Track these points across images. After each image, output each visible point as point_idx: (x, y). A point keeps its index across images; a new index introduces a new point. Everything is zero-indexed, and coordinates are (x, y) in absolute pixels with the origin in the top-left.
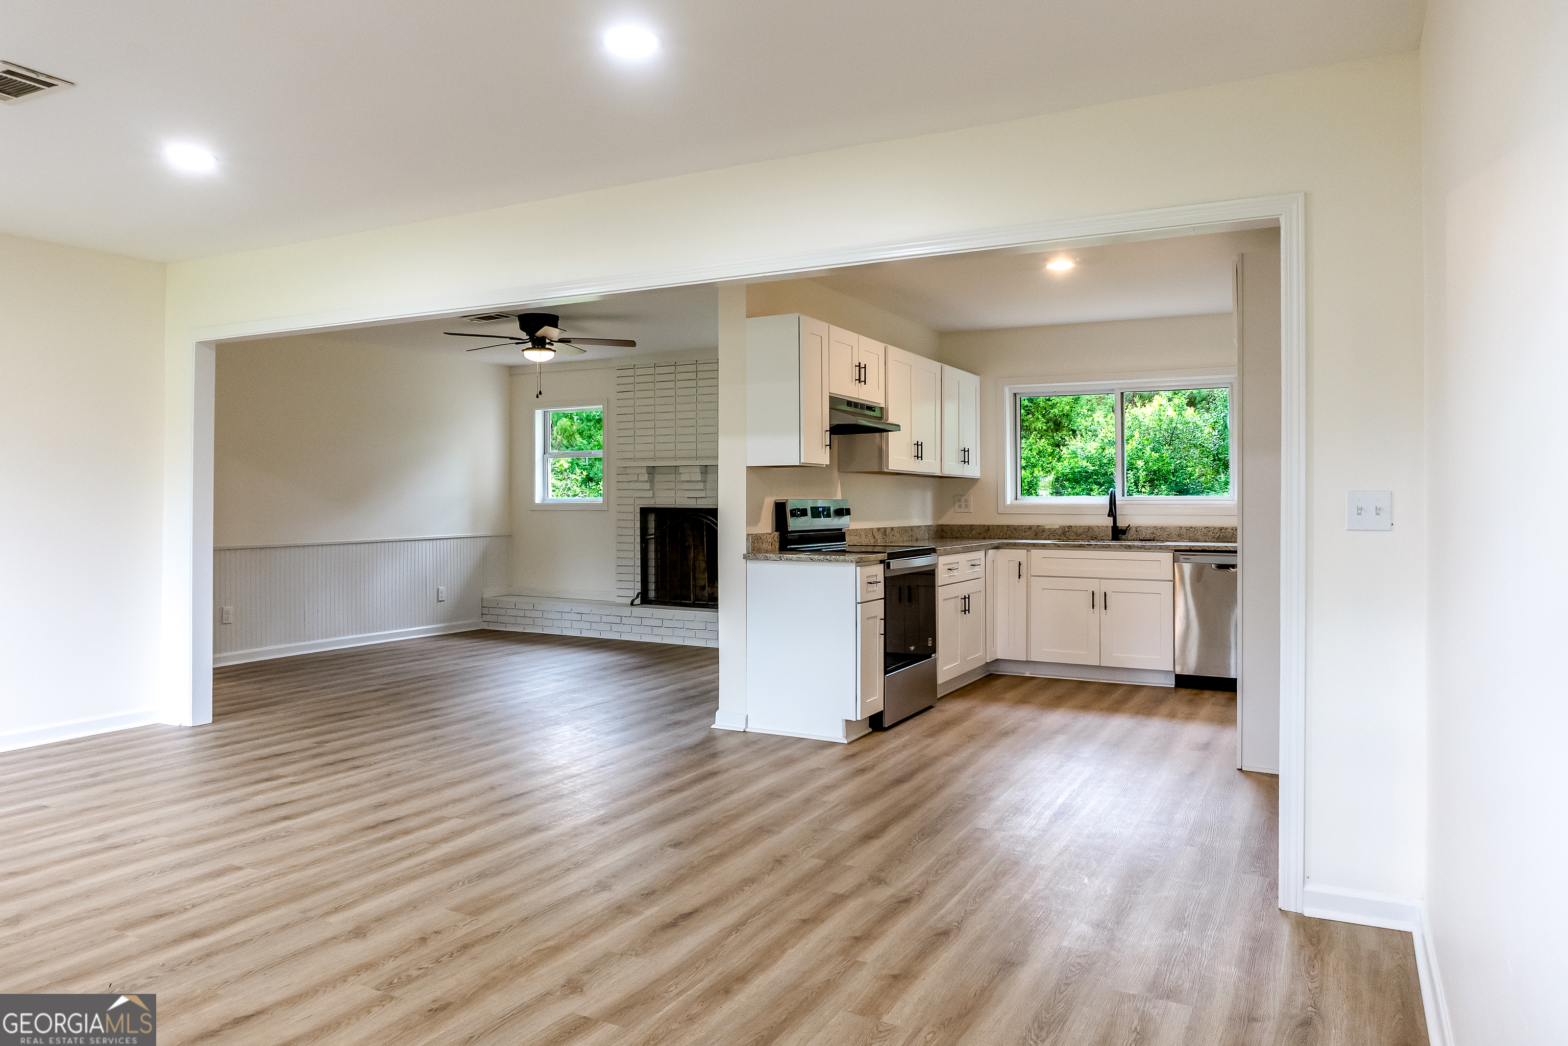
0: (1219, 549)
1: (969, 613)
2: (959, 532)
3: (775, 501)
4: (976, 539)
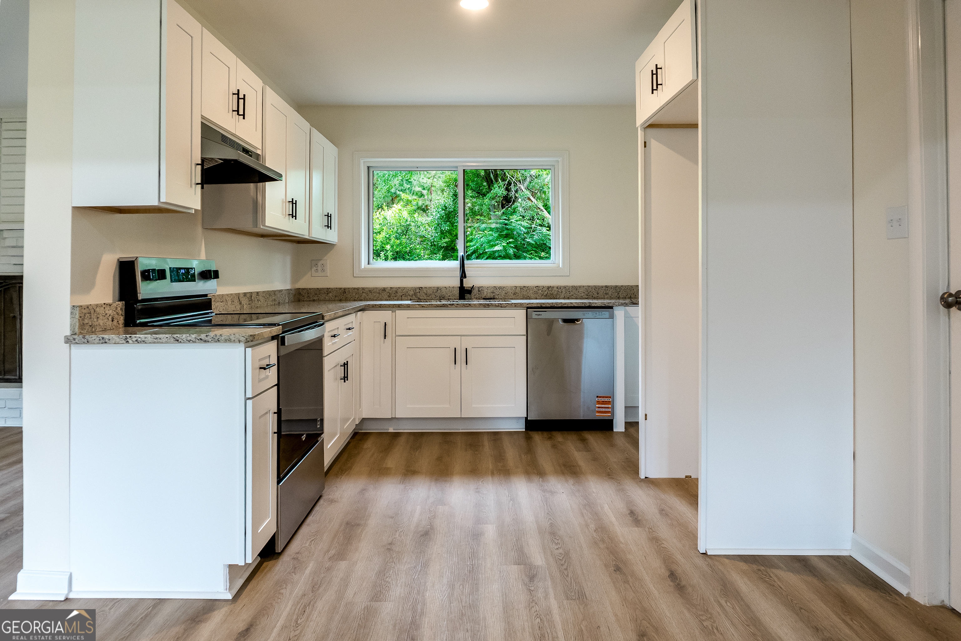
0: (565, 306)
1: (347, 380)
2: (316, 294)
3: (118, 260)
4: (332, 301)
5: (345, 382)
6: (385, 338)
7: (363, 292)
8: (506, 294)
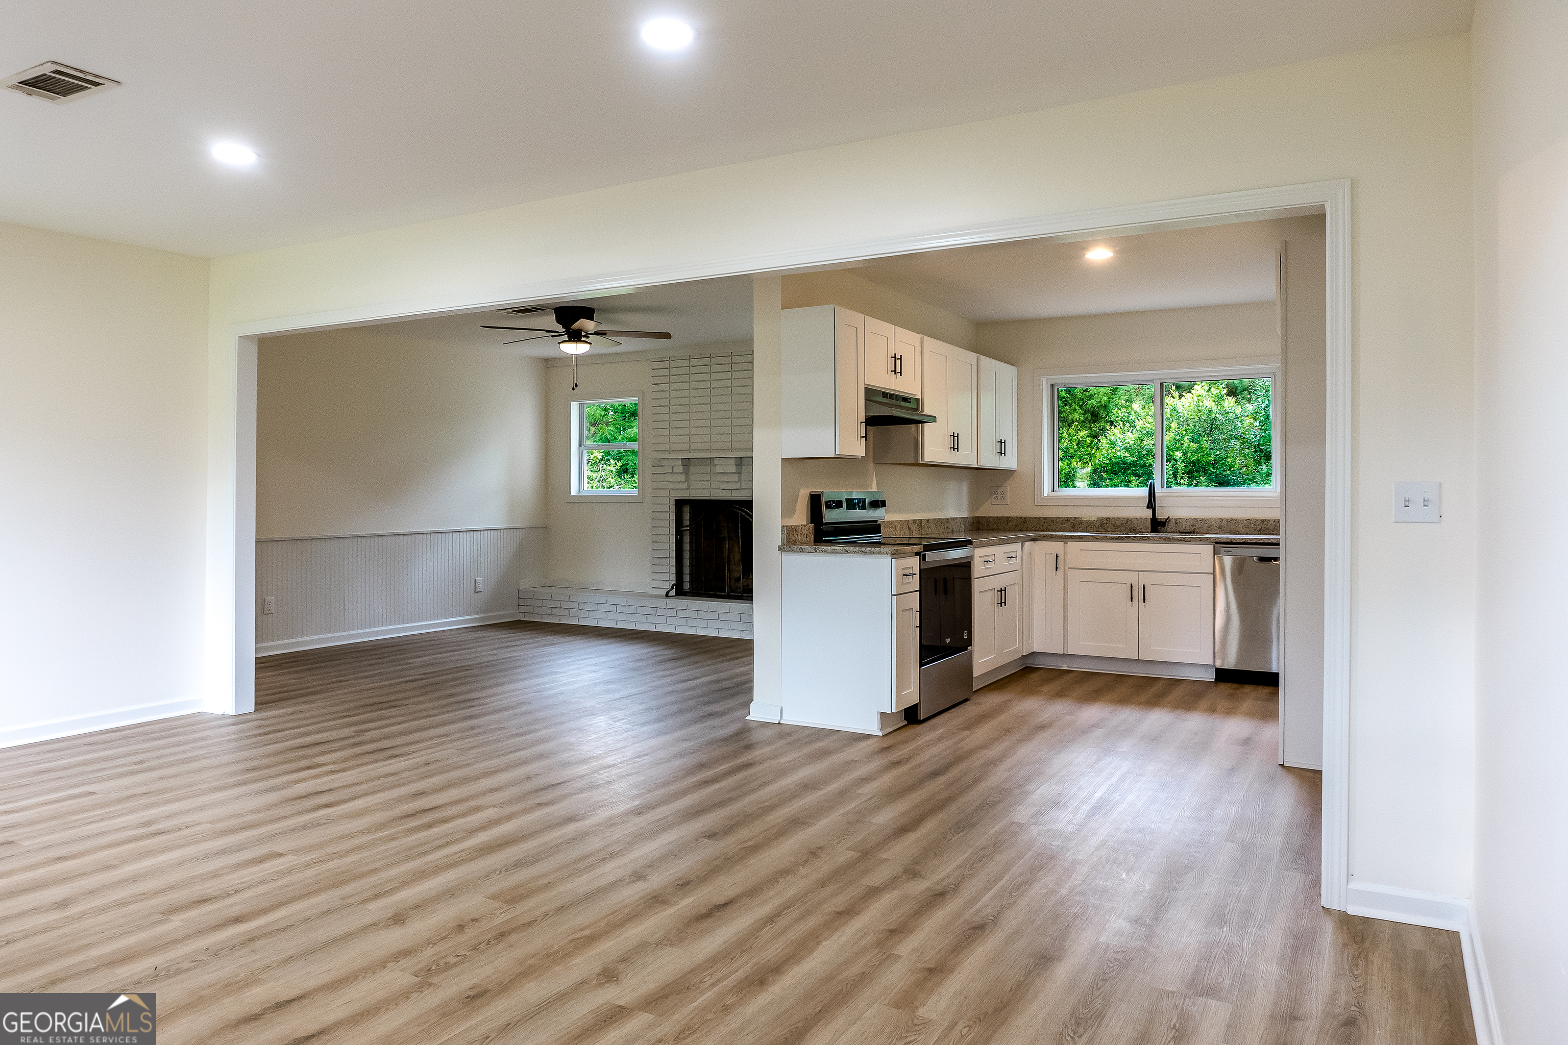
0: (1260, 542)
1: (1005, 605)
2: (996, 523)
3: (810, 493)
4: (1012, 530)
5: (1001, 606)
6: (1056, 570)
7: (1045, 522)
8: (1209, 527)
